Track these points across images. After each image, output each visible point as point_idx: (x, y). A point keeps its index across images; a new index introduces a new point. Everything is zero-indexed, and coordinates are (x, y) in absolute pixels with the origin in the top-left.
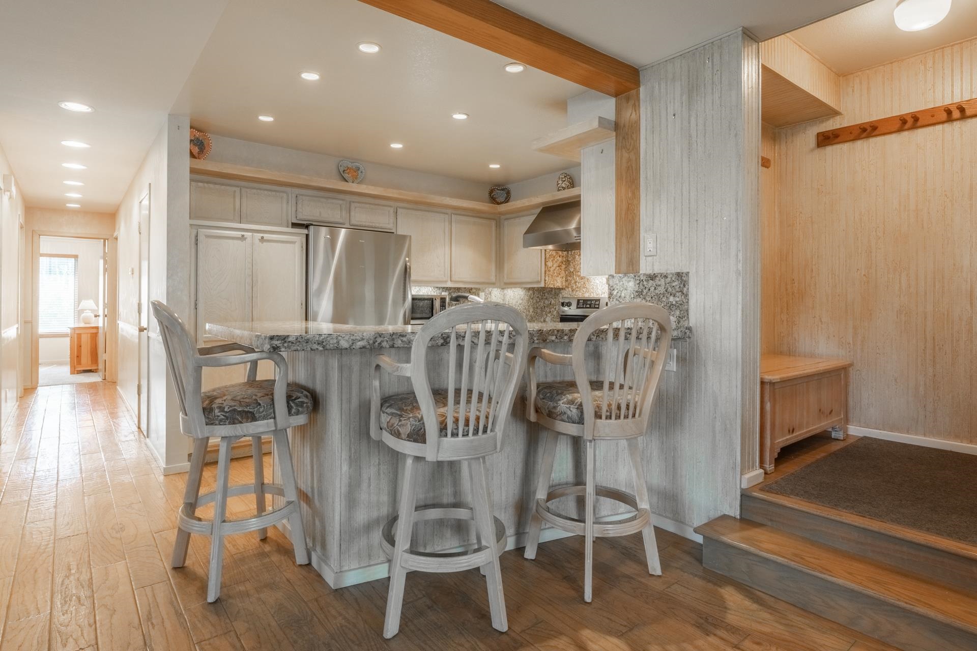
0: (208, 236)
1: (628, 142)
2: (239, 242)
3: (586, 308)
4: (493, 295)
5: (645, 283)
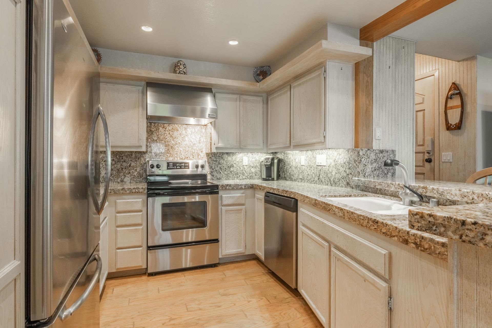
1: (367, 71)
3: (176, 169)
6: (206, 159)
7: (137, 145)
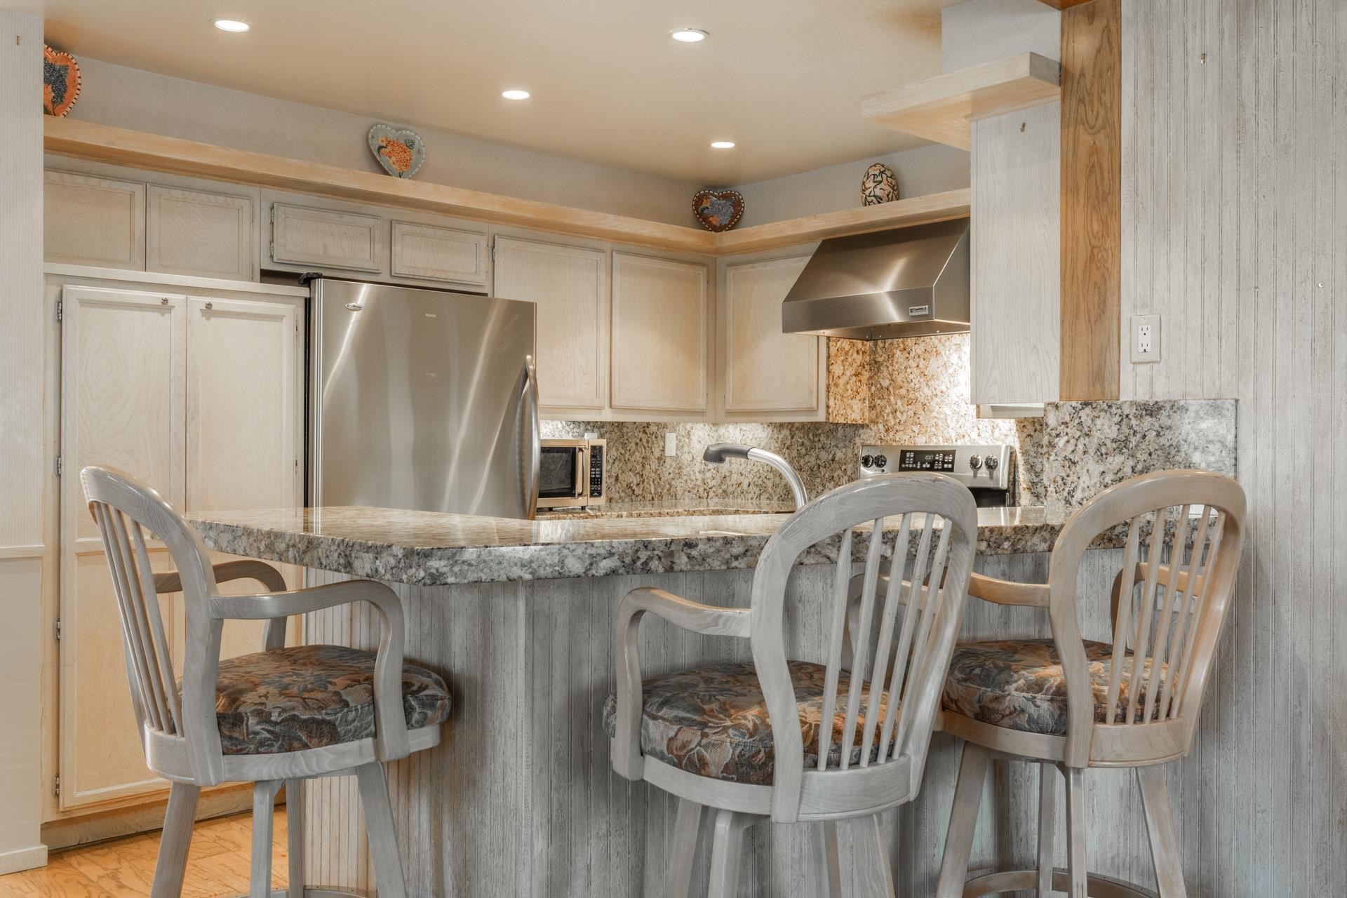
0: (85, 303)
1: (1092, 111)
2: (156, 315)
3: (922, 469)
4: (694, 438)
5: (1134, 422)
6: (1017, 439)
7: (805, 406)
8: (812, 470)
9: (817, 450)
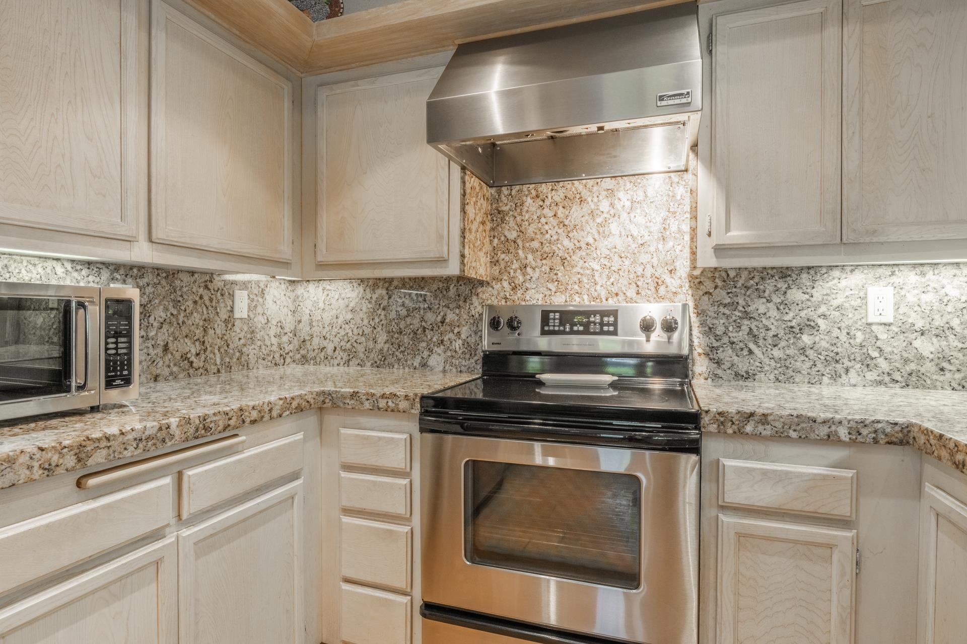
3: (572, 332)
4: (269, 298)
6: (689, 297)
7: (432, 255)
8: (415, 333)
9: (422, 311)
